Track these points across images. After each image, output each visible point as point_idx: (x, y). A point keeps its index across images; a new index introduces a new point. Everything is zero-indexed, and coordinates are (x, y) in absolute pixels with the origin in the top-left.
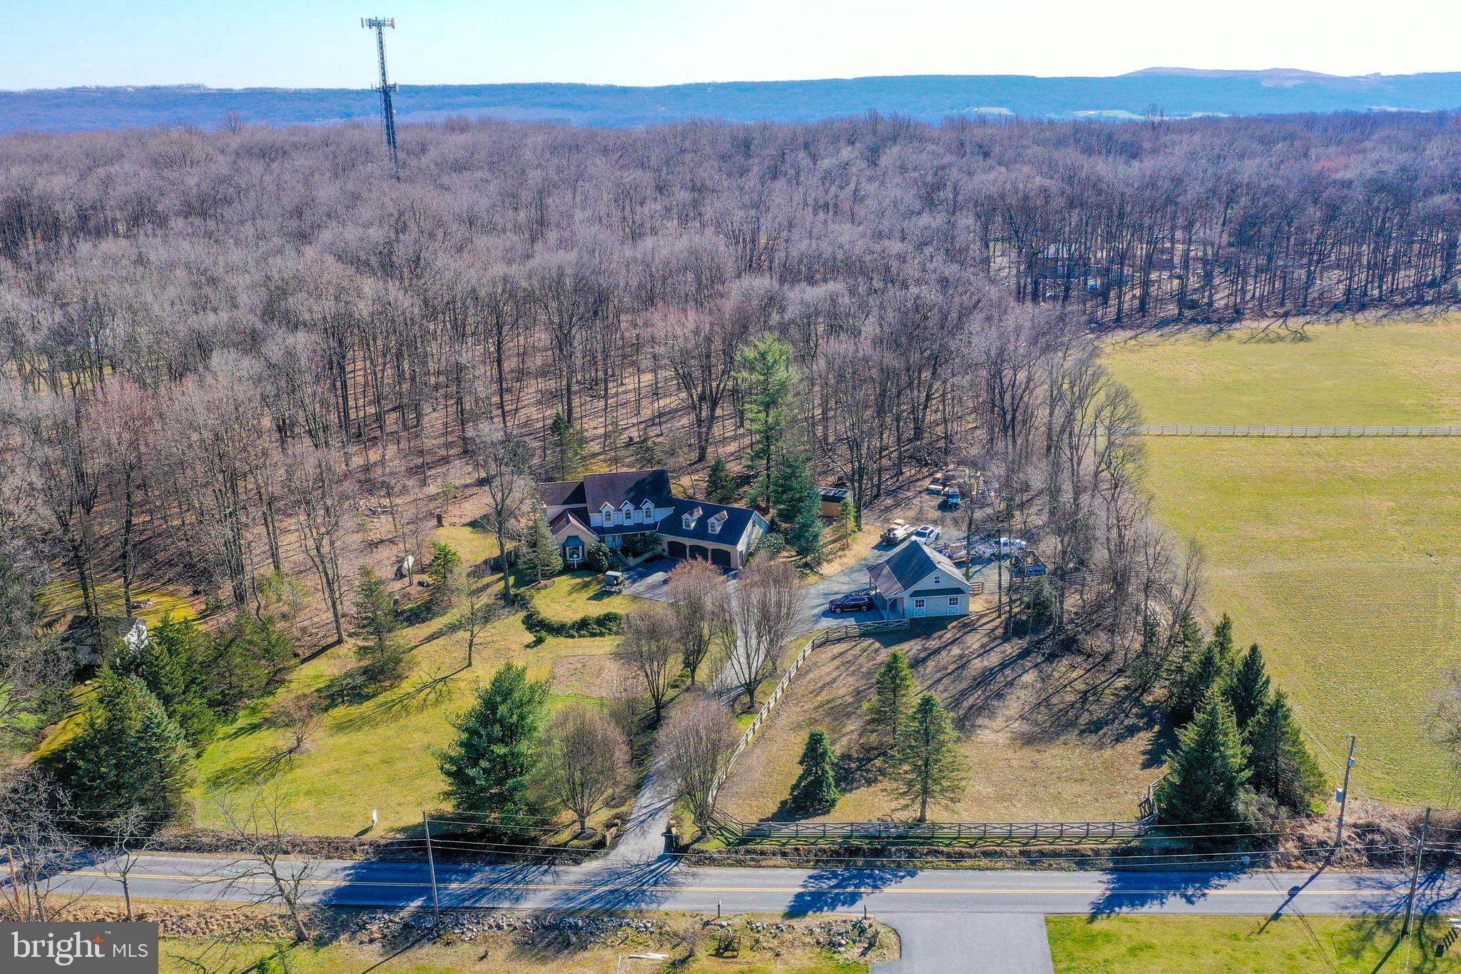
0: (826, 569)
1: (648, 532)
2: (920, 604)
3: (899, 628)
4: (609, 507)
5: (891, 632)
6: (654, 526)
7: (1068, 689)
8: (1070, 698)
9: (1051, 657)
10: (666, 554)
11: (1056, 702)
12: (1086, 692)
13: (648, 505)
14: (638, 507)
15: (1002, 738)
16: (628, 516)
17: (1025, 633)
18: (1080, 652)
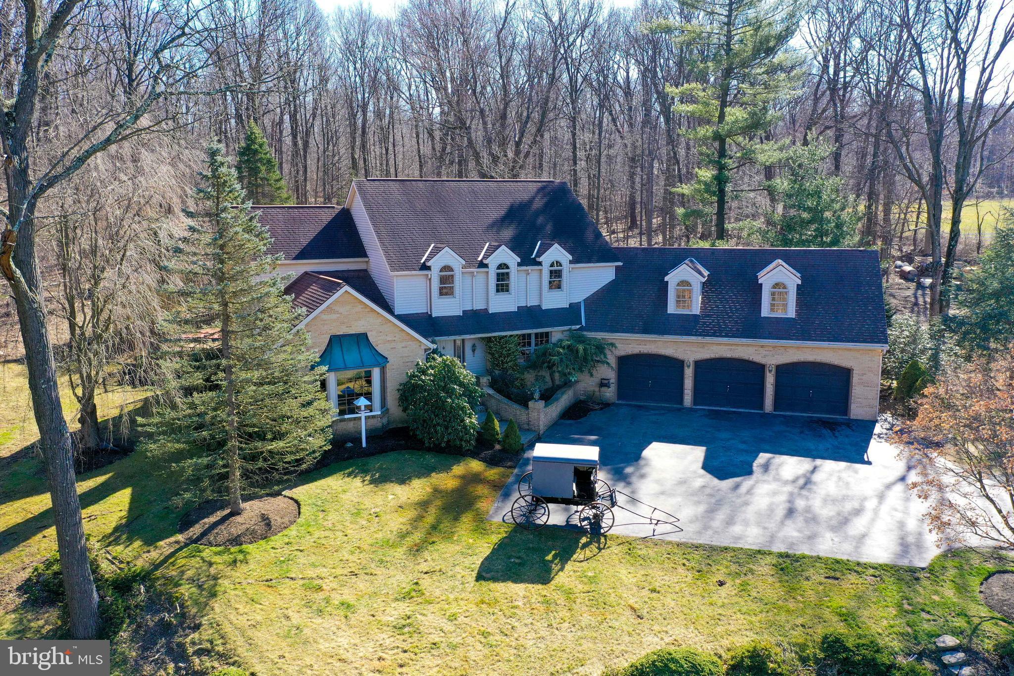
1: (557, 333)
4: (448, 256)
6: (569, 314)
10: (610, 393)
14: (528, 260)
16: (503, 284)
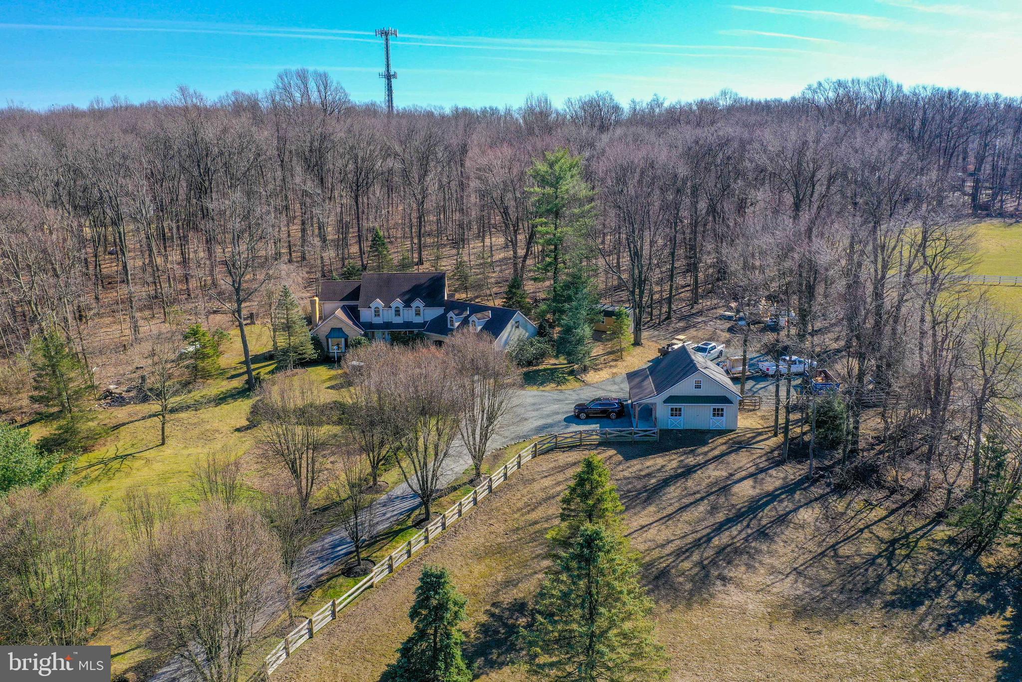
0: (591, 377)
1: (416, 331)
2: (676, 412)
3: (647, 439)
4: (379, 303)
5: (636, 443)
6: (421, 325)
7: (866, 534)
8: (870, 549)
9: (840, 489)
11: (848, 553)
12: (893, 542)
13: (418, 303)
14: (407, 305)
15: (755, 604)
16: (397, 313)
17: (807, 456)
18: (880, 485)
